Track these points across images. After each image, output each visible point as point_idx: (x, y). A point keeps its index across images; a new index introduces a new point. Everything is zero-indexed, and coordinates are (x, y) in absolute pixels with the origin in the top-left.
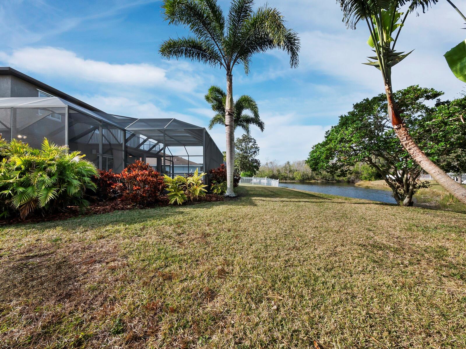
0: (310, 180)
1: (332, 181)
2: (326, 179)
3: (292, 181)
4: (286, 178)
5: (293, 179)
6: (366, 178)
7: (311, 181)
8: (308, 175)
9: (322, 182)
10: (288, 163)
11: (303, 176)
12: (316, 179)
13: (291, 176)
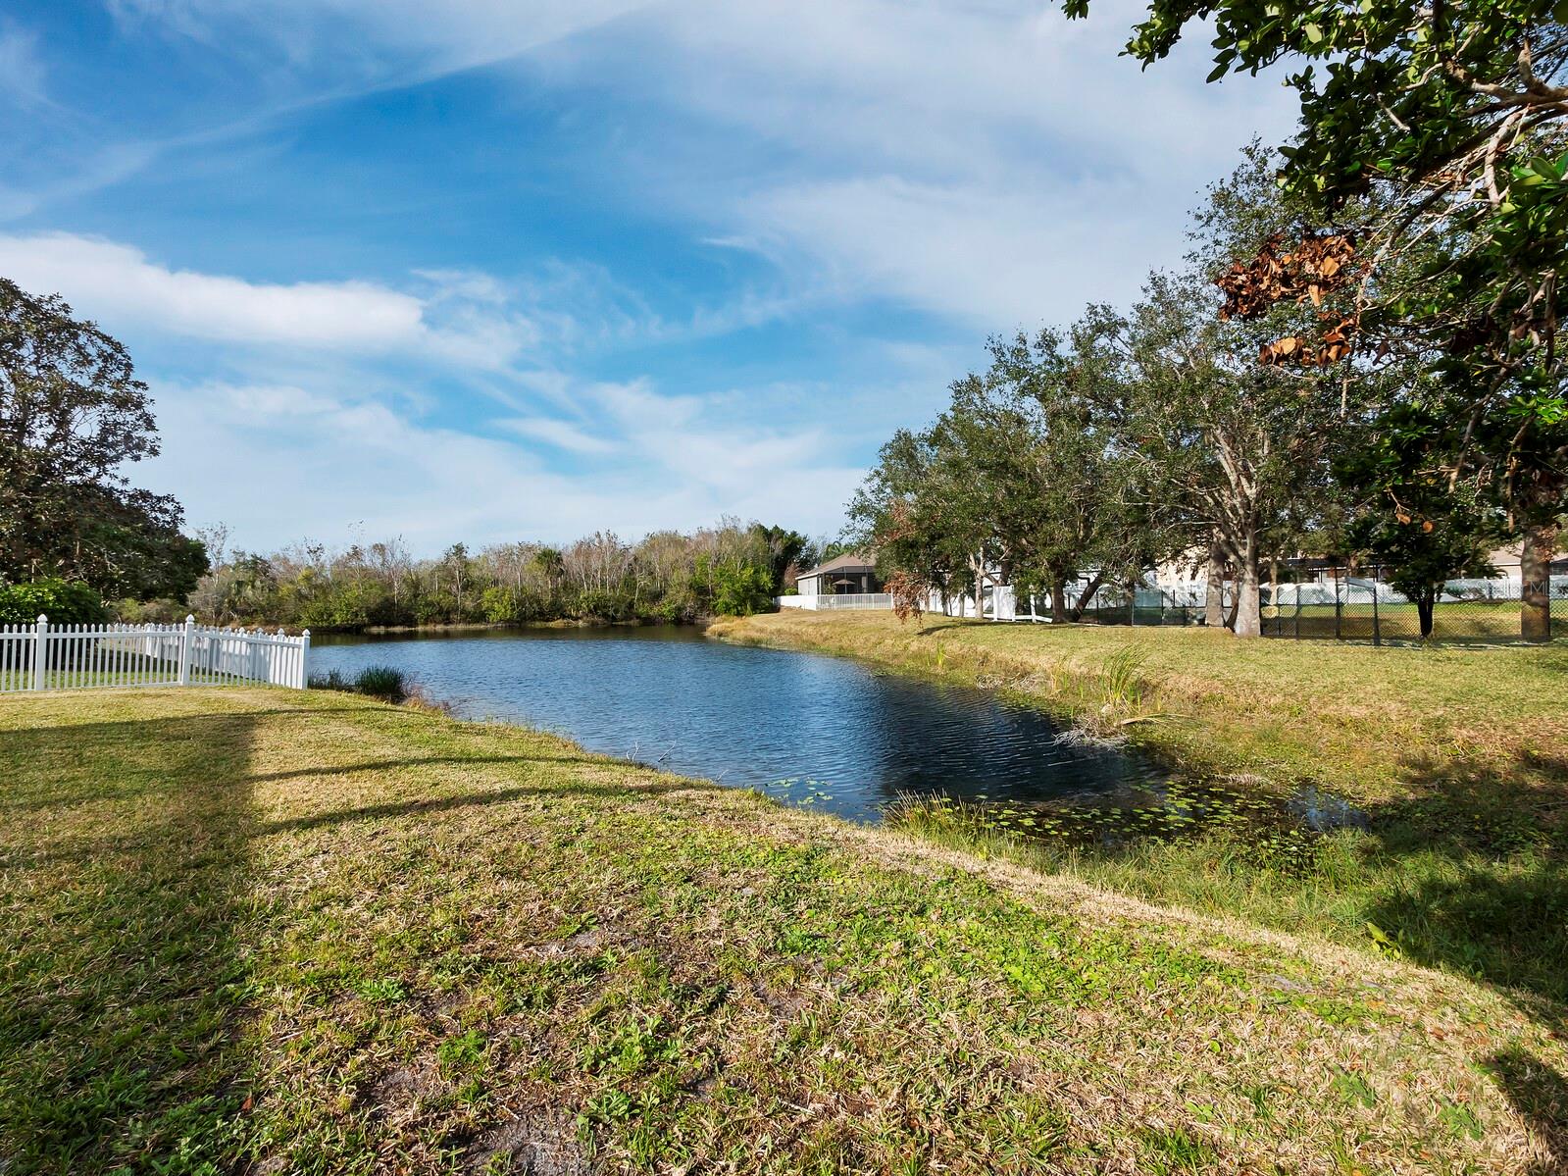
0: (548, 620)
1: (625, 618)
2: (605, 615)
3: (472, 627)
4: (448, 612)
5: (481, 616)
6: (727, 609)
7: (551, 624)
8: (538, 602)
9: (594, 624)
10: (459, 549)
11: (521, 603)
12: (570, 617)
13: (469, 605)
